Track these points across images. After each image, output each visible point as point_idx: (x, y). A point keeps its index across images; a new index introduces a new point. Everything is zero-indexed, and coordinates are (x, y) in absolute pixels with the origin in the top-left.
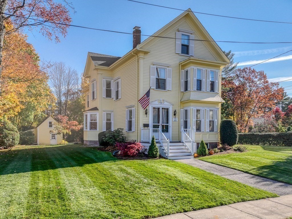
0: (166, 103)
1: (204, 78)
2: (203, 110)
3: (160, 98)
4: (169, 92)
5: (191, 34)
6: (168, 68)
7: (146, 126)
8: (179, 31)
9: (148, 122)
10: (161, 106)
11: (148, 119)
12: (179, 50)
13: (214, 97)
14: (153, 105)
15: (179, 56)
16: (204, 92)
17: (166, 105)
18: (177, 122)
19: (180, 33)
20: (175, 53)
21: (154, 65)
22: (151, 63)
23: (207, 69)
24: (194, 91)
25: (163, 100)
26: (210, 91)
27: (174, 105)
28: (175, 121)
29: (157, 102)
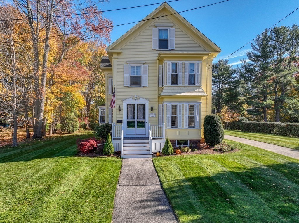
0: (141, 99)
1: (180, 72)
2: (180, 105)
3: (135, 95)
4: (145, 88)
5: (171, 27)
6: (144, 65)
7: (120, 122)
8: (156, 27)
9: (122, 118)
10: (136, 103)
11: (122, 115)
12: (156, 45)
13: (194, 90)
14: (127, 102)
15: (156, 51)
16: (180, 86)
17: (141, 101)
18: (155, 117)
19: (157, 28)
20: (151, 50)
21: (128, 63)
22: (125, 62)
23: (184, 62)
24: (168, 86)
25: (139, 97)
26: (189, 85)
27: (151, 101)
28: (152, 117)
29: (131, 99)
